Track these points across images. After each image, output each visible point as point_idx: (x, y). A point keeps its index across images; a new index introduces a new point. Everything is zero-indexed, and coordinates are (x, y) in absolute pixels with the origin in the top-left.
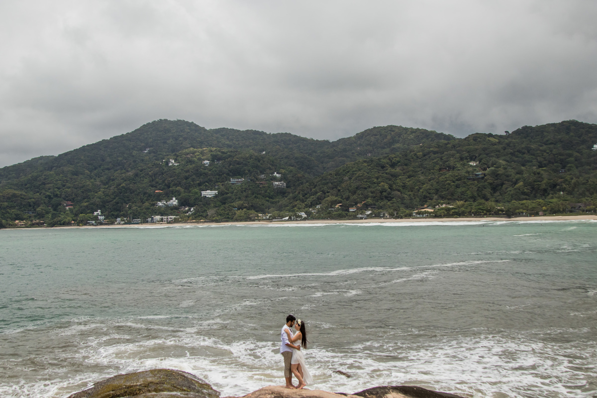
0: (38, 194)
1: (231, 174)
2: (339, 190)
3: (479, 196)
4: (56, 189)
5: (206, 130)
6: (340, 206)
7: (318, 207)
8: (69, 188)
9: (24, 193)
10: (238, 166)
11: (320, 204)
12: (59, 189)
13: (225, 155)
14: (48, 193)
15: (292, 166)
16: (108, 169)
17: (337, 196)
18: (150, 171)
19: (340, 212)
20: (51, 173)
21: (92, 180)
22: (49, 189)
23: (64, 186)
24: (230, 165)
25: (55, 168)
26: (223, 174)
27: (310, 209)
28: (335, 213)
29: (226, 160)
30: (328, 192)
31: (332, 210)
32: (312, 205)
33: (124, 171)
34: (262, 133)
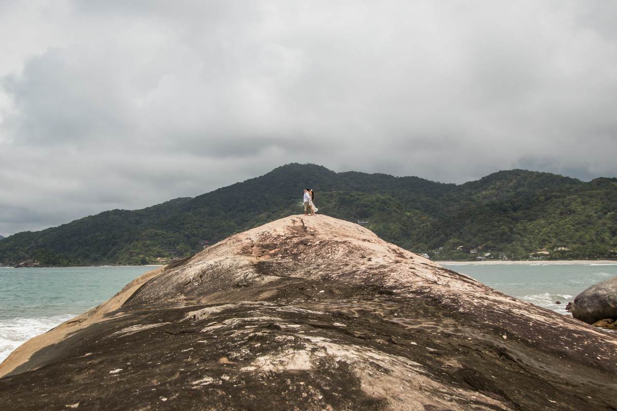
0: (178, 233)
1: (358, 216)
2: (461, 233)
3: (598, 240)
4: (194, 229)
5: (335, 173)
6: (461, 248)
7: (441, 248)
8: (206, 228)
9: (165, 232)
10: (365, 209)
11: (442, 246)
12: (197, 228)
13: (352, 198)
14: (186, 233)
15: (417, 209)
16: (242, 211)
17: (459, 238)
18: (282, 213)
19: (461, 254)
20: (190, 213)
21: (227, 221)
22: (188, 229)
23: (201, 226)
24: (358, 207)
25: (192, 209)
26: (351, 216)
27: (433, 251)
28: (456, 254)
29: (354, 203)
30: (450, 235)
31: (454, 252)
32: (435, 247)
33: (257, 212)
34: (390, 177)
